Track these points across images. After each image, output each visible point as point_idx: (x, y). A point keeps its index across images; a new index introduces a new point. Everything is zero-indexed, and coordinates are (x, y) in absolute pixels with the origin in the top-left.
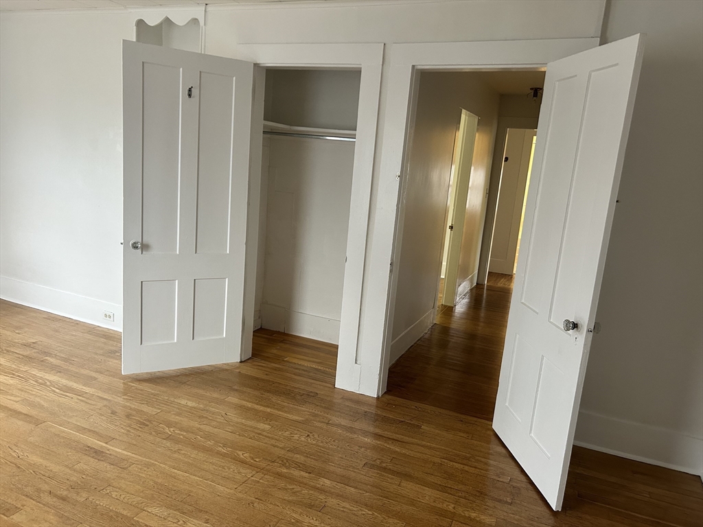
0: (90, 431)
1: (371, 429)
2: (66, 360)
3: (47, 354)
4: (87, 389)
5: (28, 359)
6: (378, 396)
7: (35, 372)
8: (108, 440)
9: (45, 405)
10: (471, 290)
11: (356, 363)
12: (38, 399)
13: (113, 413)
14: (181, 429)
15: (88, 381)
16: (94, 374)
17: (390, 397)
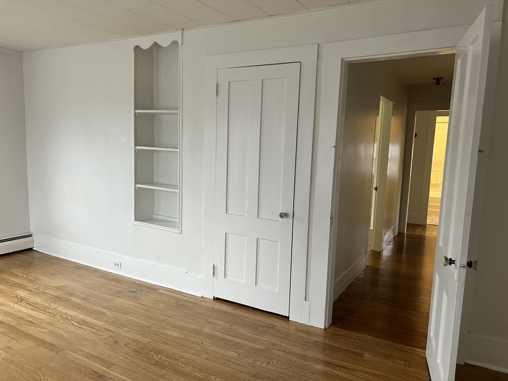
0: (97, 357)
1: (321, 357)
2: (84, 299)
3: (71, 294)
4: (97, 323)
5: (57, 299)
6: (325, 329)
7: (61, 309)
8: (110, 365)
9: (66, 335)
10: (394, 238)
11: (306, 300)
12: (60, 331)
13: (116, 342)
14: (167, 356)
15: (99, 315)
16: (104, 310)
17: (335, 328)
